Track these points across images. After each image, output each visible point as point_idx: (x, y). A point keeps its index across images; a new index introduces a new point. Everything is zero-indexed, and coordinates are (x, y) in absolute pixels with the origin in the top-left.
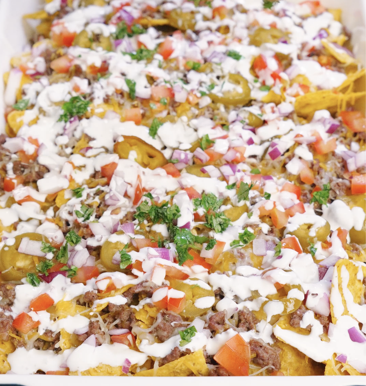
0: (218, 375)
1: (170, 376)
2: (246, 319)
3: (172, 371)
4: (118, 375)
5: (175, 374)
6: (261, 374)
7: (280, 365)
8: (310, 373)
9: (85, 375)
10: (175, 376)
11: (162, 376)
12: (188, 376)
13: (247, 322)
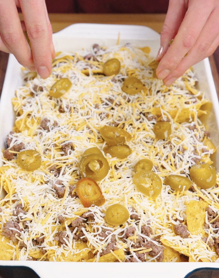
0: (131, 262)
1: (105, 262)
2: (146, 231)
3: (106, 259)
4: (76, 262)
5: (108, 261)
6: (154, 261)
7: (164, 256)
8: (179, 261)
9: (58, 261)
10: (108, 262)
11: (101, 262)
12: (115, 262)
13: (146, 233)
